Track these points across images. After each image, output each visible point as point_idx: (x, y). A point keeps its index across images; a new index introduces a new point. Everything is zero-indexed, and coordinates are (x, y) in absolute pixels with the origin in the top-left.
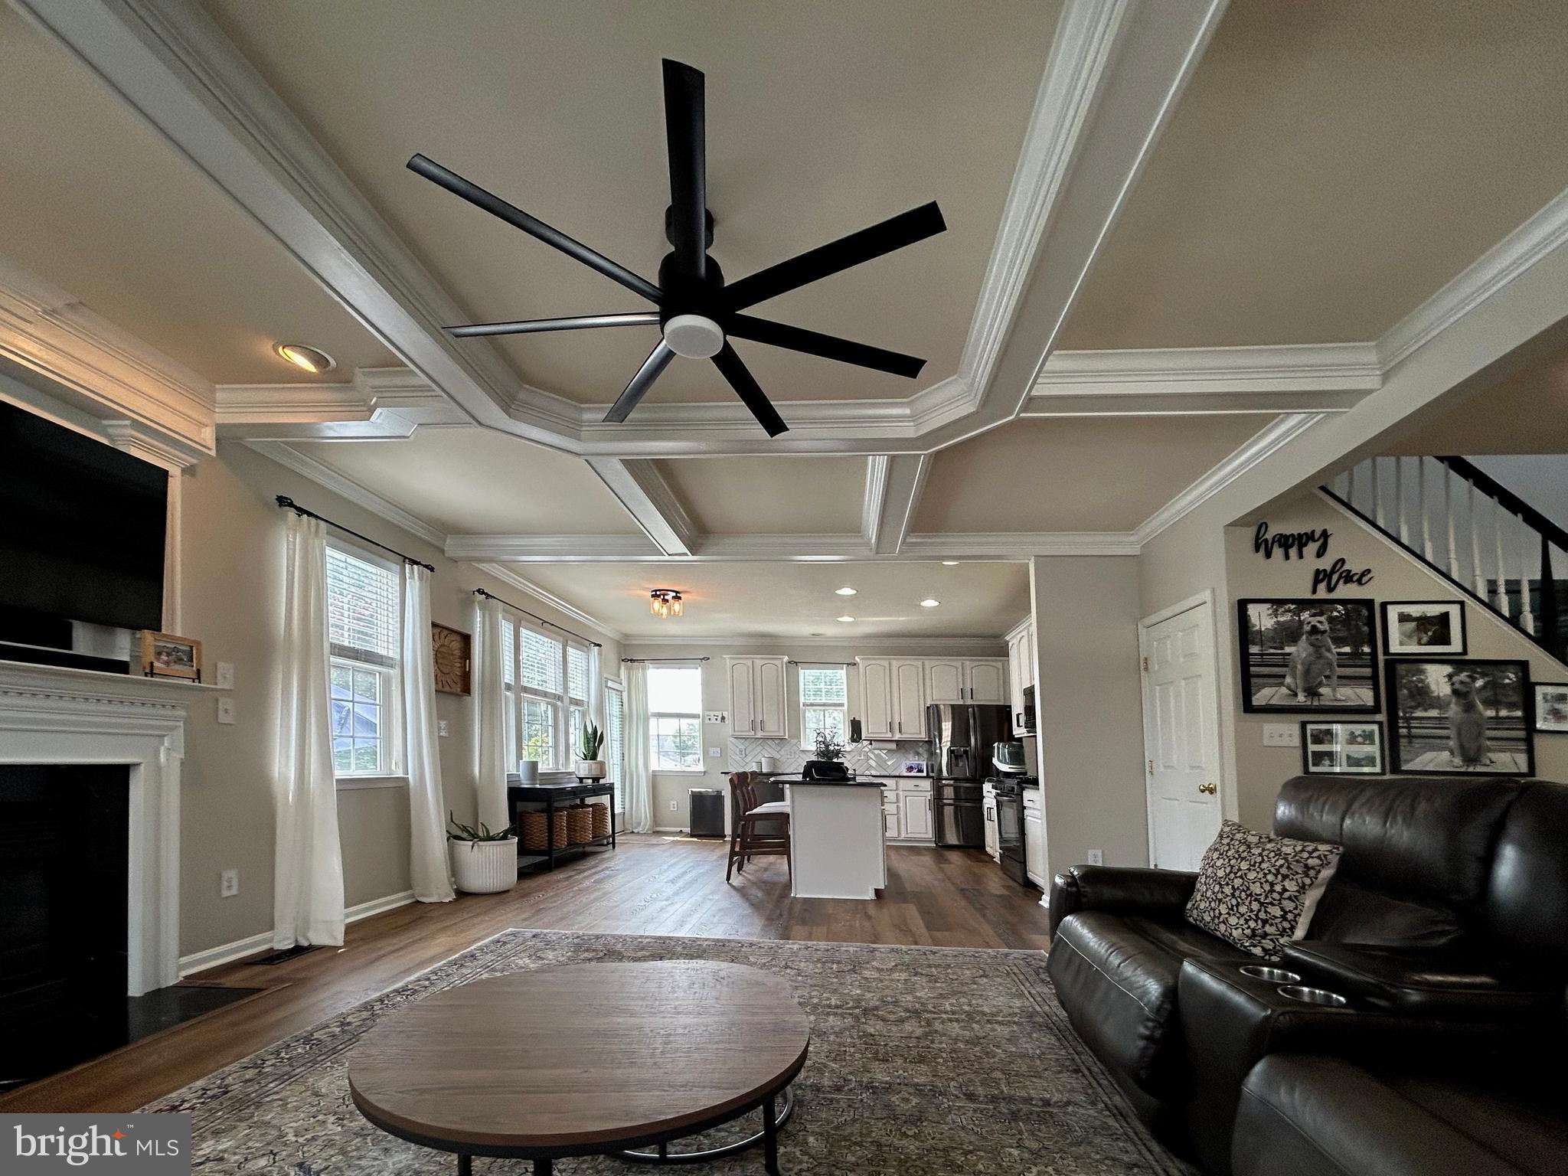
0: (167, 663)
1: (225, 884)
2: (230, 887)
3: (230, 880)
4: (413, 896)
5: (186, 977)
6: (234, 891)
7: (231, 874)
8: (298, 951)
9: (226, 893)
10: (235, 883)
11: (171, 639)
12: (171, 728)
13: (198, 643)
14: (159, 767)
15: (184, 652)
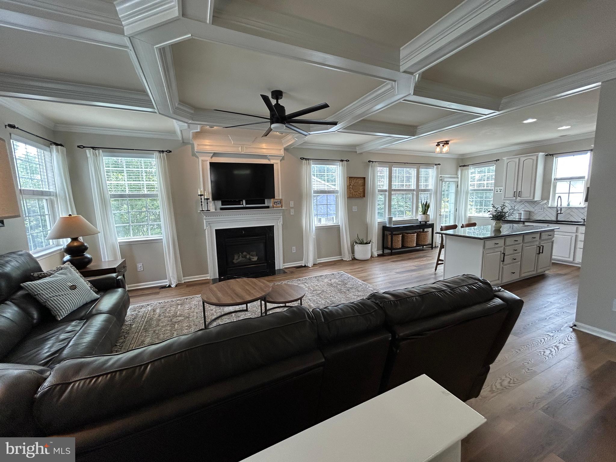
0: (276, 205)
1: (293, 250)
2: (294, 251)
3: (294, 249)
4: (341, 258)
5: (284, 268)
6: (295, 251)
7: (294, 248)
8: (305, 266)
9: (293, 252)
10: (295, 250)
11: (277, 199)
12: (280, 218)
13: (282, 199)
14: (278, 226)
15: (279, 202)
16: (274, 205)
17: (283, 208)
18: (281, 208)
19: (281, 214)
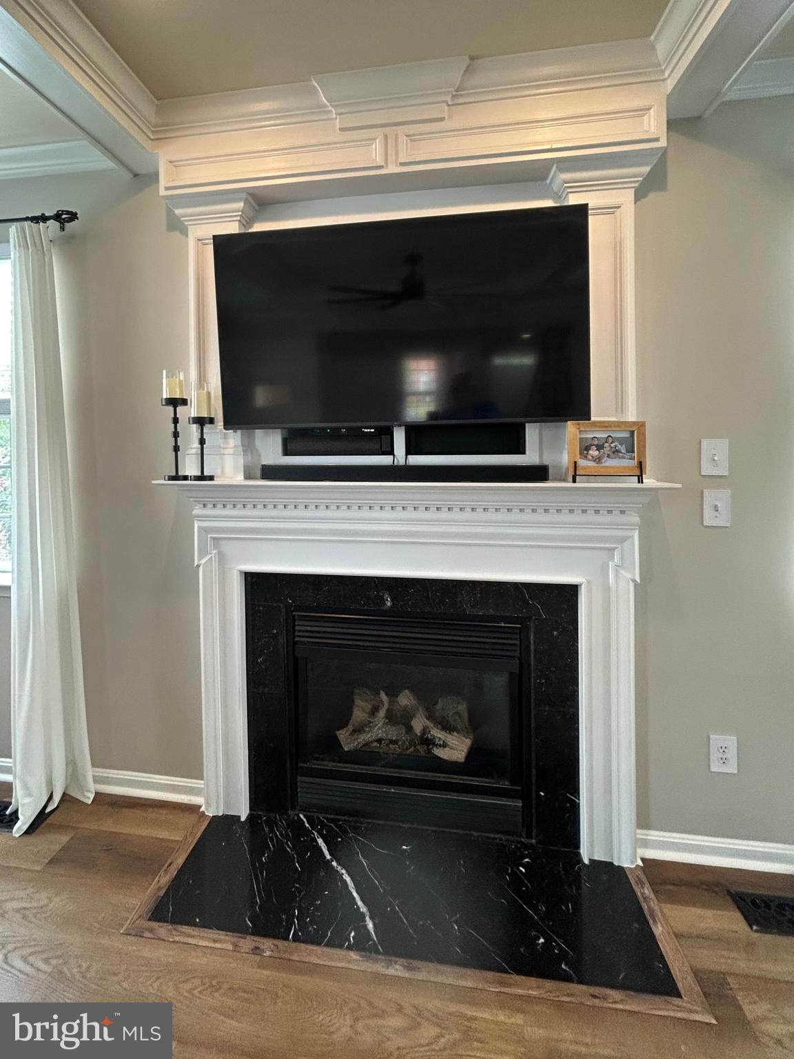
0: (598, 460)
1: (716, 755)
2: (723, 761)
3: (723, 750)
6: (731, 768)
7: (725, 743)
9: (716, 767)
10: (731, 756)
11: (603, 425)
12: (622, 540)
13: (641, 425)
14: (607, 589)
15: (621, 441)
16: (582, 463)
17: (649, 482)
18: (633, 483)
19: (636, 519)
